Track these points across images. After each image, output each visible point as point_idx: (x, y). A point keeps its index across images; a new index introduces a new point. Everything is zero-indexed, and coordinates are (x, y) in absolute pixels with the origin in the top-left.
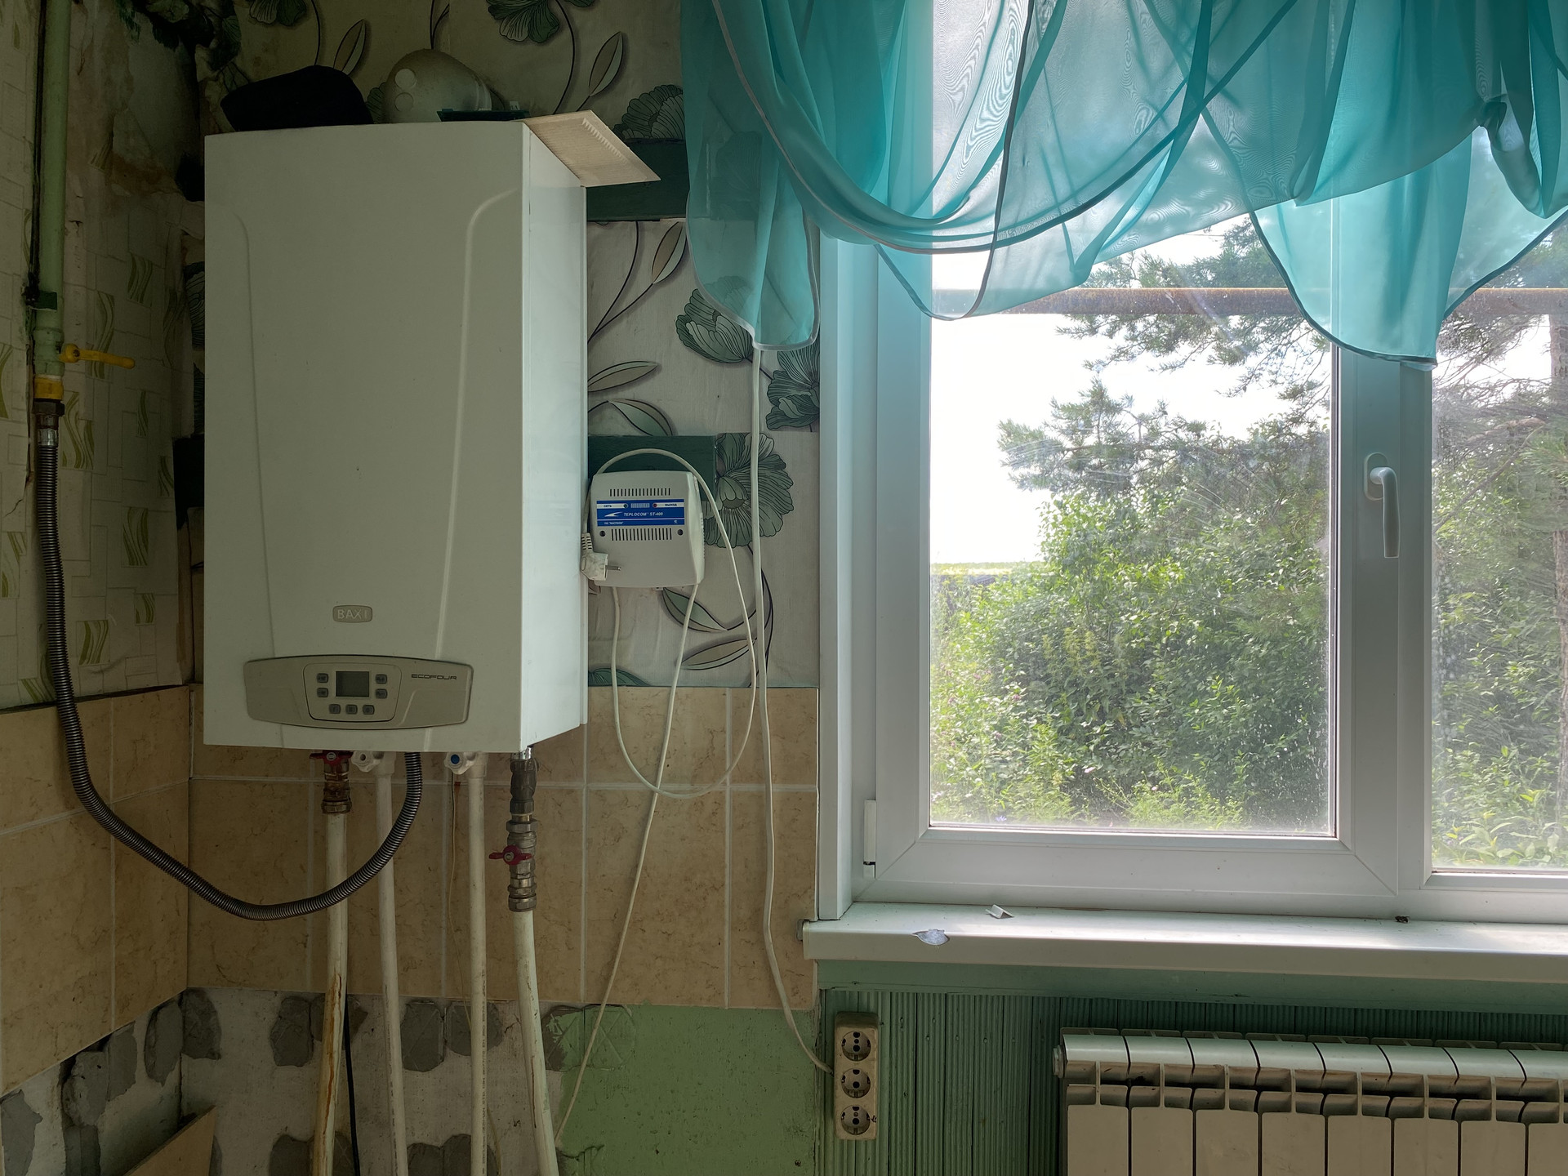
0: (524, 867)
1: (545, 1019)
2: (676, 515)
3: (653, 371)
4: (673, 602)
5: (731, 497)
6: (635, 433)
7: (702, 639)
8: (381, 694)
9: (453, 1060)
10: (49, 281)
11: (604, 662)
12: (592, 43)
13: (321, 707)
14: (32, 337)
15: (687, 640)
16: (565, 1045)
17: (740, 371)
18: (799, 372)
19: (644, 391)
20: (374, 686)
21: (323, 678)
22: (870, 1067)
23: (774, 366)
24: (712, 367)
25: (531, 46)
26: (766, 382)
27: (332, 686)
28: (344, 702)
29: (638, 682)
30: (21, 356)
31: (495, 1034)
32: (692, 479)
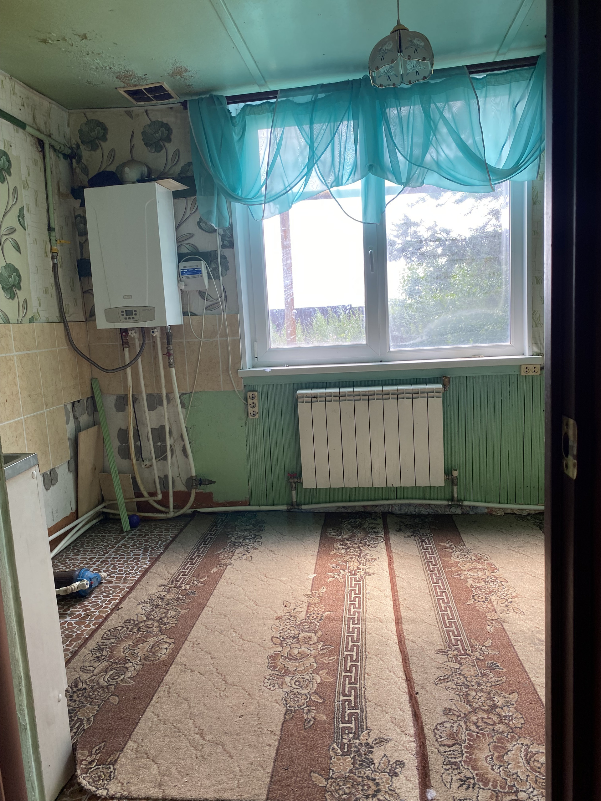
0: (171, 357)
1: (180, 397)
2: (200, 272)
3: (193, 236)
4: (202, 294)
5: (214, 267)
6: (189, 252)
7: (210, 303)
8: (136, 314)
9: (159, 408)
10: (52, 225)
11: (186, 310)
12: (171, 152)
13: (123, 318)
14: (50, 238)
15: (206, 304)
16: (185, 402)
17: (214, 234)
18: (228, 233)
19: (191, 241)
20: (134, 313)
21: (122, 312)
22: (256, 401)
23: (222, 233)
24: (208, 234)
25: (156, 153)
26: (220, 237)
27: (124, 313)
28: (128, 317)
29: (195, 315)
30: (49, 243)
31: (169, 400)
32: (203, 263)
